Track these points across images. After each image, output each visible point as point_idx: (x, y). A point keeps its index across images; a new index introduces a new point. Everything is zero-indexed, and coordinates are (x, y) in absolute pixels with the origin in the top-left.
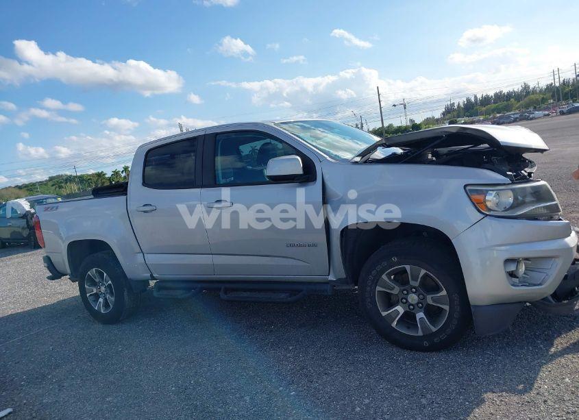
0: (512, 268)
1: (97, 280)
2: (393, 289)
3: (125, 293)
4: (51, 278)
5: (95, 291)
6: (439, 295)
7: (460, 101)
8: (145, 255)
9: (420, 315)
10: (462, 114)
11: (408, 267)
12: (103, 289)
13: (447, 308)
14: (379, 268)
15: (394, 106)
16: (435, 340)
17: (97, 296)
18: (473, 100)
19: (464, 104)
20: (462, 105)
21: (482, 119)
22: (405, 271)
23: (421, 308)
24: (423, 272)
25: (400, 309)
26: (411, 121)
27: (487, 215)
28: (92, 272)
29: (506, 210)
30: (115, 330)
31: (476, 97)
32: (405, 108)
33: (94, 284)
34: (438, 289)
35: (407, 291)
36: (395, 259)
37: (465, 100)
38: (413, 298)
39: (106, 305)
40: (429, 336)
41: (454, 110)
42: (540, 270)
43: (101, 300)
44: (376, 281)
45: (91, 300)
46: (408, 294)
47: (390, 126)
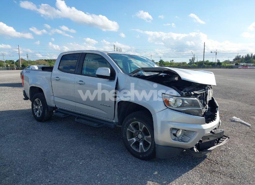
0: (174, 132)
1: (38, 103)
2: (133, 131)
3: (46, 111)
4: (25, 99)
5: (36, 108)
6: (148, 137)
7: (243, 55)
8: (55, 97)
9: (141, 144)
10: (244, 61)
11: (139, 123)
12: (39, 107)
13: (150, 143)
14: (129, 121)
15: (211, 52)
16: (144, 155)
17: (37, 109)
18: (250, 55)
19: (245, 57)
20: (244, 57)
21: (252, 65)
22: (138, 124)
23: (142, 141)
24: (144, 126)
25: (135, 139)
26: (218, 60)
27: (168, 108)
28: (36, 100)
29: (178, 107)
30: (40, 124)
31: (252, 54)
32: (216, 54)
33: (37, 105)
34: (148, 135)
35: (138, 133)
36: (135, 118)
37: (246, 55)
38: (140, 136)
39: (39, 114)
40: (142, 153)
41: (240, 59)
42: (188, 136)
43: (38, 111)
44: (128, 126)
45: (35, 110)
46: (138, 134)
47: (207, 61)
